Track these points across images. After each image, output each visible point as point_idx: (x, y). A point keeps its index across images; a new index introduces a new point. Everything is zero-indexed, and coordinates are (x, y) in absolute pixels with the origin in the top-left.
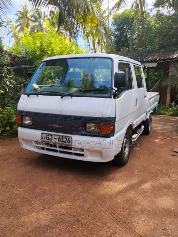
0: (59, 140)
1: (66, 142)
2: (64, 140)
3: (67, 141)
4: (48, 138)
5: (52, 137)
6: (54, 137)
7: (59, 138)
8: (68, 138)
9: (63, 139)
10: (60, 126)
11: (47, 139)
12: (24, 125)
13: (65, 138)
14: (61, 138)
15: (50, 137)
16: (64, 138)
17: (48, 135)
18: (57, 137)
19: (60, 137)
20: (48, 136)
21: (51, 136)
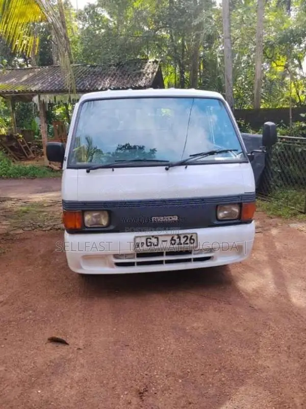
0: (173, 242)
1: (187, 244)
2: (183, 240)
3: (188, 241)
4: (150, 242)
5: (158, 240)
6: (161, 239)
7: (172, 239)
8: (189, 236)
9: (180, 240)
10: (176, 218)
11: (148, 246)
12: (86, 229)
13: (184, 237)
14: (175, 238)
15: (154, 241)
16: (182, 237)
17: (148, 238)
18: (169, 239)
19: (173, 237)
20: (149, 240)
21: (155, 238)
